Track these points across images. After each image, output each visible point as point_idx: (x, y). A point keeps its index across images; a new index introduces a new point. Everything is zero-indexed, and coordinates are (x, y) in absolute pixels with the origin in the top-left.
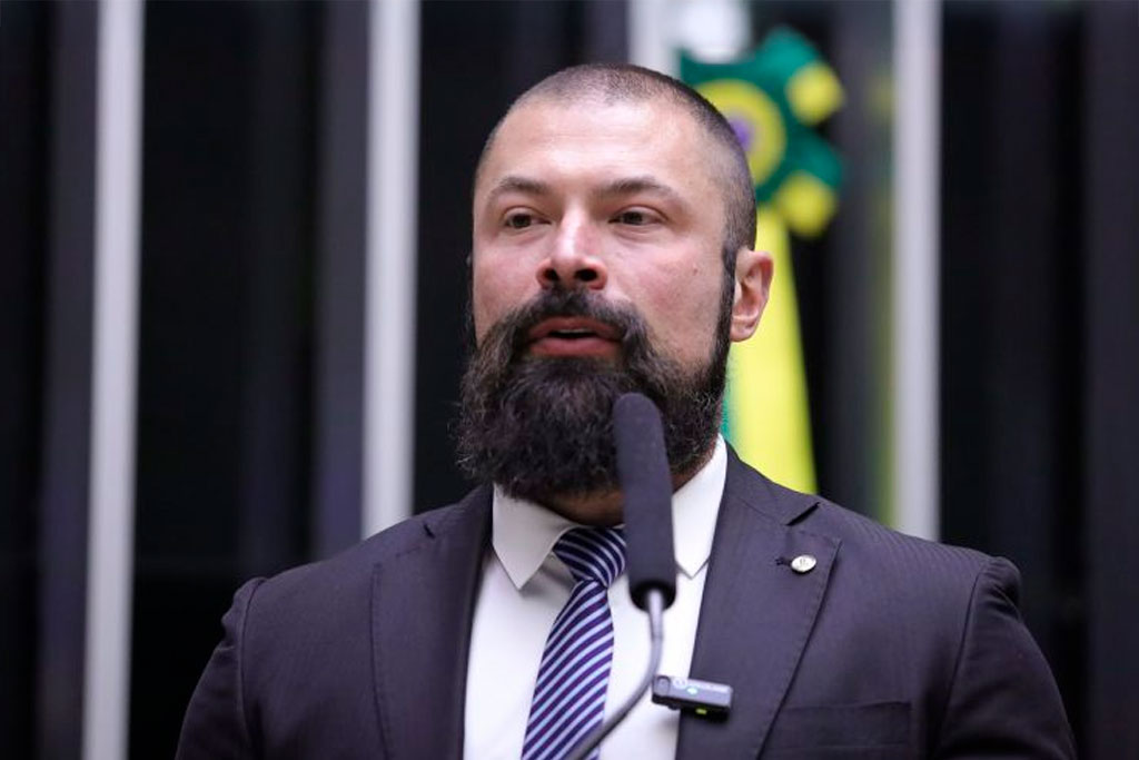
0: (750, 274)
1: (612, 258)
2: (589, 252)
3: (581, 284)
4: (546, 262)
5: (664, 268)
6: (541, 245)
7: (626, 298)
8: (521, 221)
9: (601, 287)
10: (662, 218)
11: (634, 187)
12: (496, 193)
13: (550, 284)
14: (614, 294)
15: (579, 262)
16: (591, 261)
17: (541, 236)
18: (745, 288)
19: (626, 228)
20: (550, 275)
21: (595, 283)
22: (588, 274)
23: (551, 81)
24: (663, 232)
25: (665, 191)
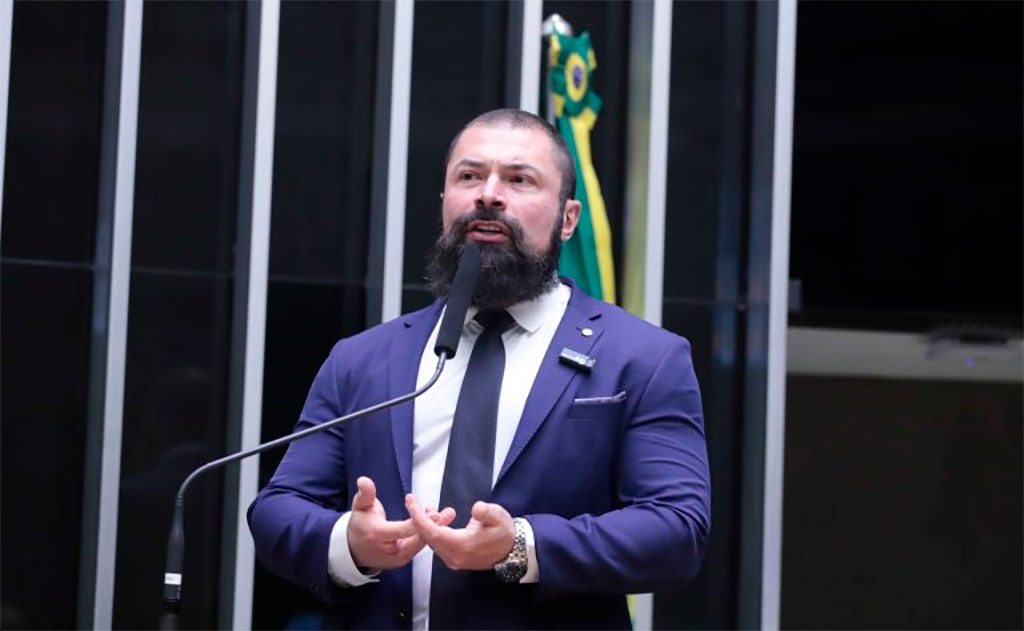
0: (570, 211)
1: (509, 197)
2: (499, 194)
3: (494, 207)
4: (479, 197)
5: (533, 205)
6: (477, 189)
7: (514, 216)
8: (467, 177)
9: (503, 210)
10: (532, 181)
11: (518, 167)
12: (458, 165)
13: (480, 205)
14: (509, 214)
15: (494, 198)
16: (500, 198)
17: (477, 185)
18: (568, 218)
19: (517, 185)
20: (480, 202)
21: (501, 207)
22: (498, 204)
23: (487, 115)
24: (533, 188)
25: (533, 169)
